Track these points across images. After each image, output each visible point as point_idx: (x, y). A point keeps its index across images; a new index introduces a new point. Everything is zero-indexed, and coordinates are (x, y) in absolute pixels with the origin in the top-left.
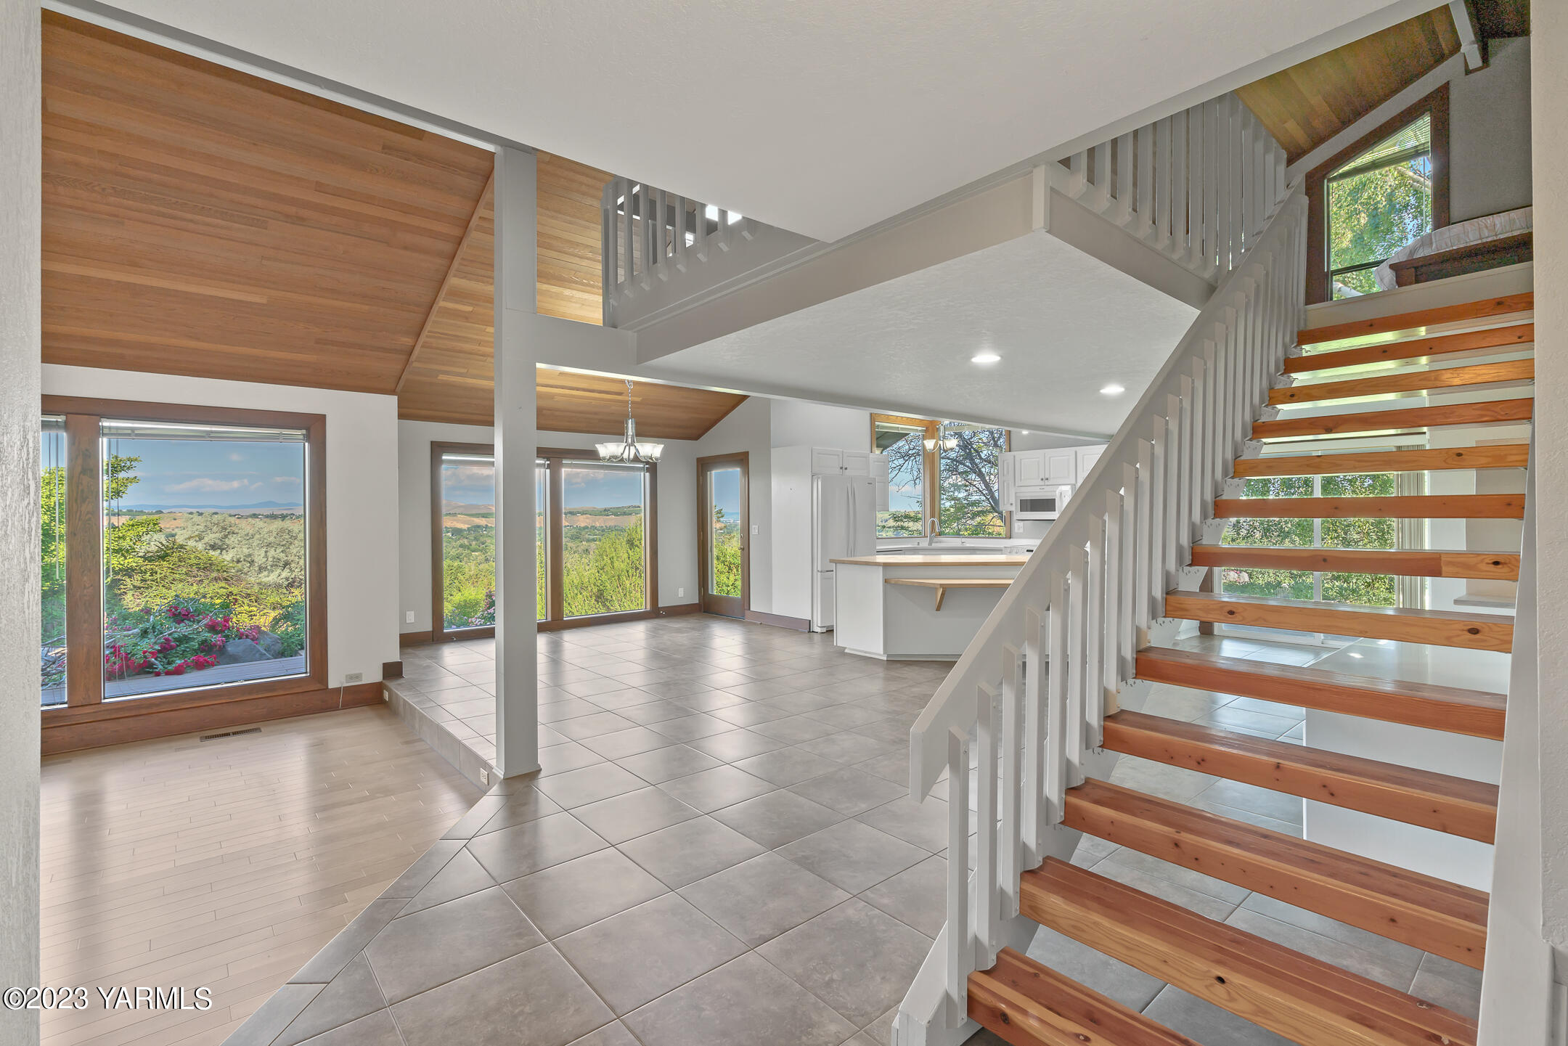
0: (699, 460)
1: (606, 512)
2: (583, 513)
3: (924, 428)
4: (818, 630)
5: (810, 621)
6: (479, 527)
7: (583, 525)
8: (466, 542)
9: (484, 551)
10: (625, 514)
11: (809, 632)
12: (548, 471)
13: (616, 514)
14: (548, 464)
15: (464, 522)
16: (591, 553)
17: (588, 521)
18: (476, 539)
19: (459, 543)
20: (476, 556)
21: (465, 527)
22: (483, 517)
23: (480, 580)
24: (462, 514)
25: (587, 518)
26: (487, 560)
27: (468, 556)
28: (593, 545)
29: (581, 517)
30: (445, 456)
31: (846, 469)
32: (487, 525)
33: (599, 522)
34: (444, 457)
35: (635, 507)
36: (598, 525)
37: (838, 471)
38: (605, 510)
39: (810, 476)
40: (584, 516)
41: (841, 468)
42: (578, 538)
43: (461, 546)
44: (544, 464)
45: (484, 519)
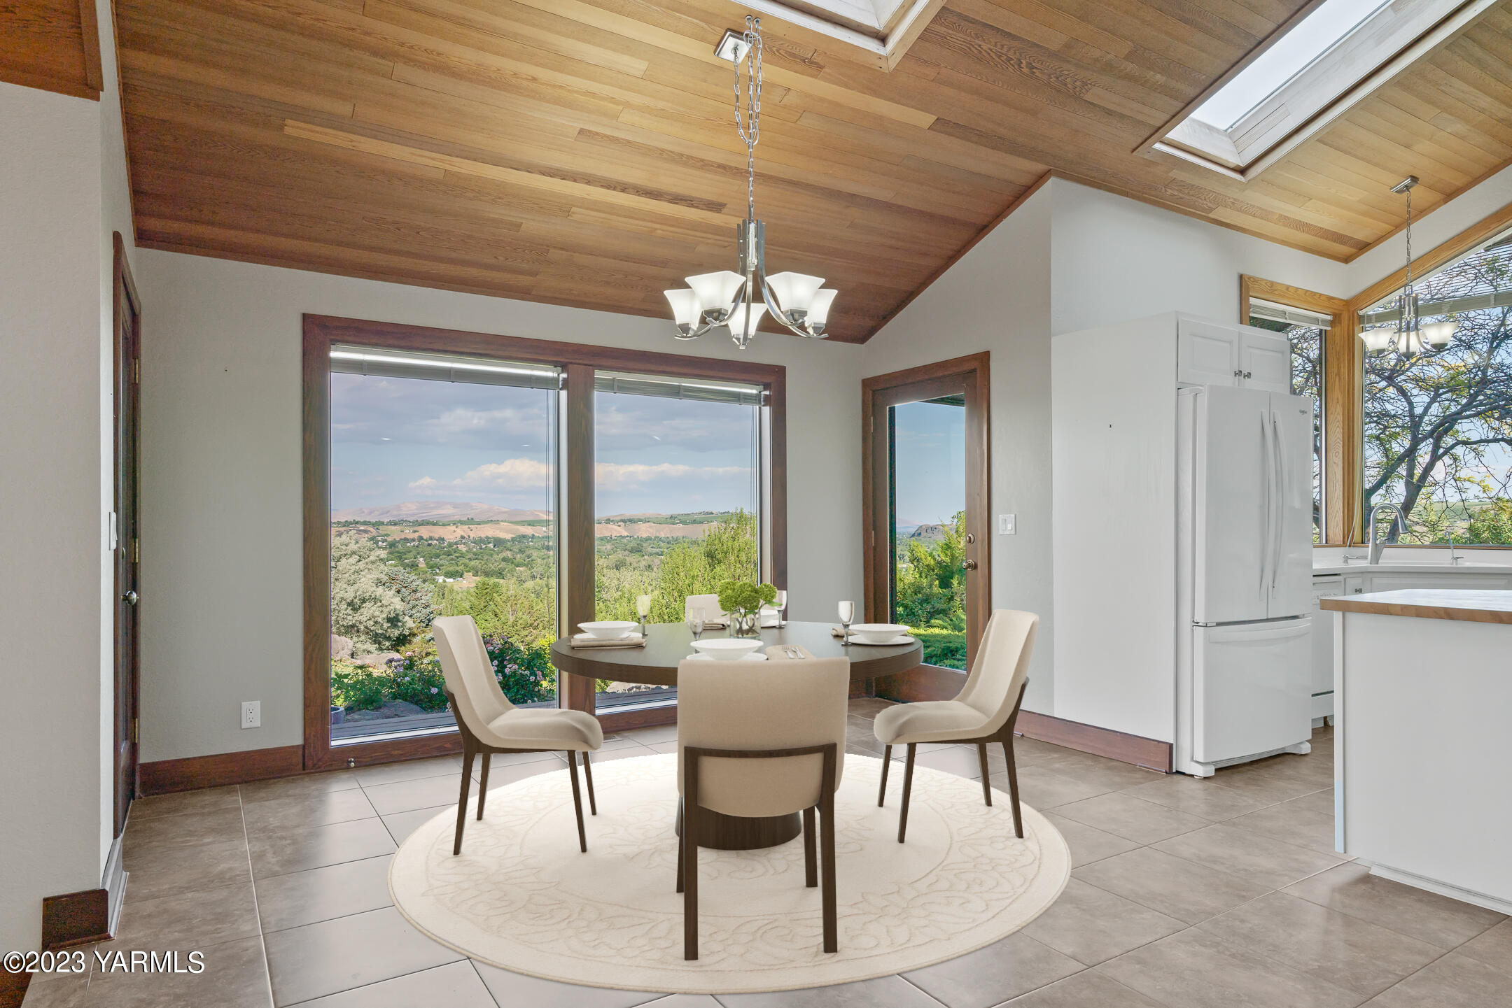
0: (867, 384)
1: (672, 519)
2: (646, 521)
3: (1329, 318)
4: (1199, 771)
5: (1171, 746)
6: (524, 537)
7: (645, 535)
8: (509, 554)
9: (529, 565)
10: (695, 522)
11: (1170, 772)
12: (564, 394)
13: (684, 523)
14: (564, 380)
15: (507, 531)
16: (655, 569)
17: (651, 530)
18: (521, 551)
19: (501, 556)
20: (521, 572)
21: (508, 536)
22: (529, 525)
23: (520, 601)
24: (505, 521)
25: (650, 527)
26: (533, 577)
27: (511, 572)
28: (657, 561)
29: (642, 526)
30: (336, 350)
31: (1249, 375)
32: (533, 535)
33: (665, 532)
34: (334, 354)
35: (707, 513)
36: (662, 535)
37: (1229, 381)
38: (671, 517)
39: (1174, 390)
40: (648, 524)
41: (1238, 373)
42: (638, 551)
43: (504, 560)
44: (557, 380)
45: (530, 527)
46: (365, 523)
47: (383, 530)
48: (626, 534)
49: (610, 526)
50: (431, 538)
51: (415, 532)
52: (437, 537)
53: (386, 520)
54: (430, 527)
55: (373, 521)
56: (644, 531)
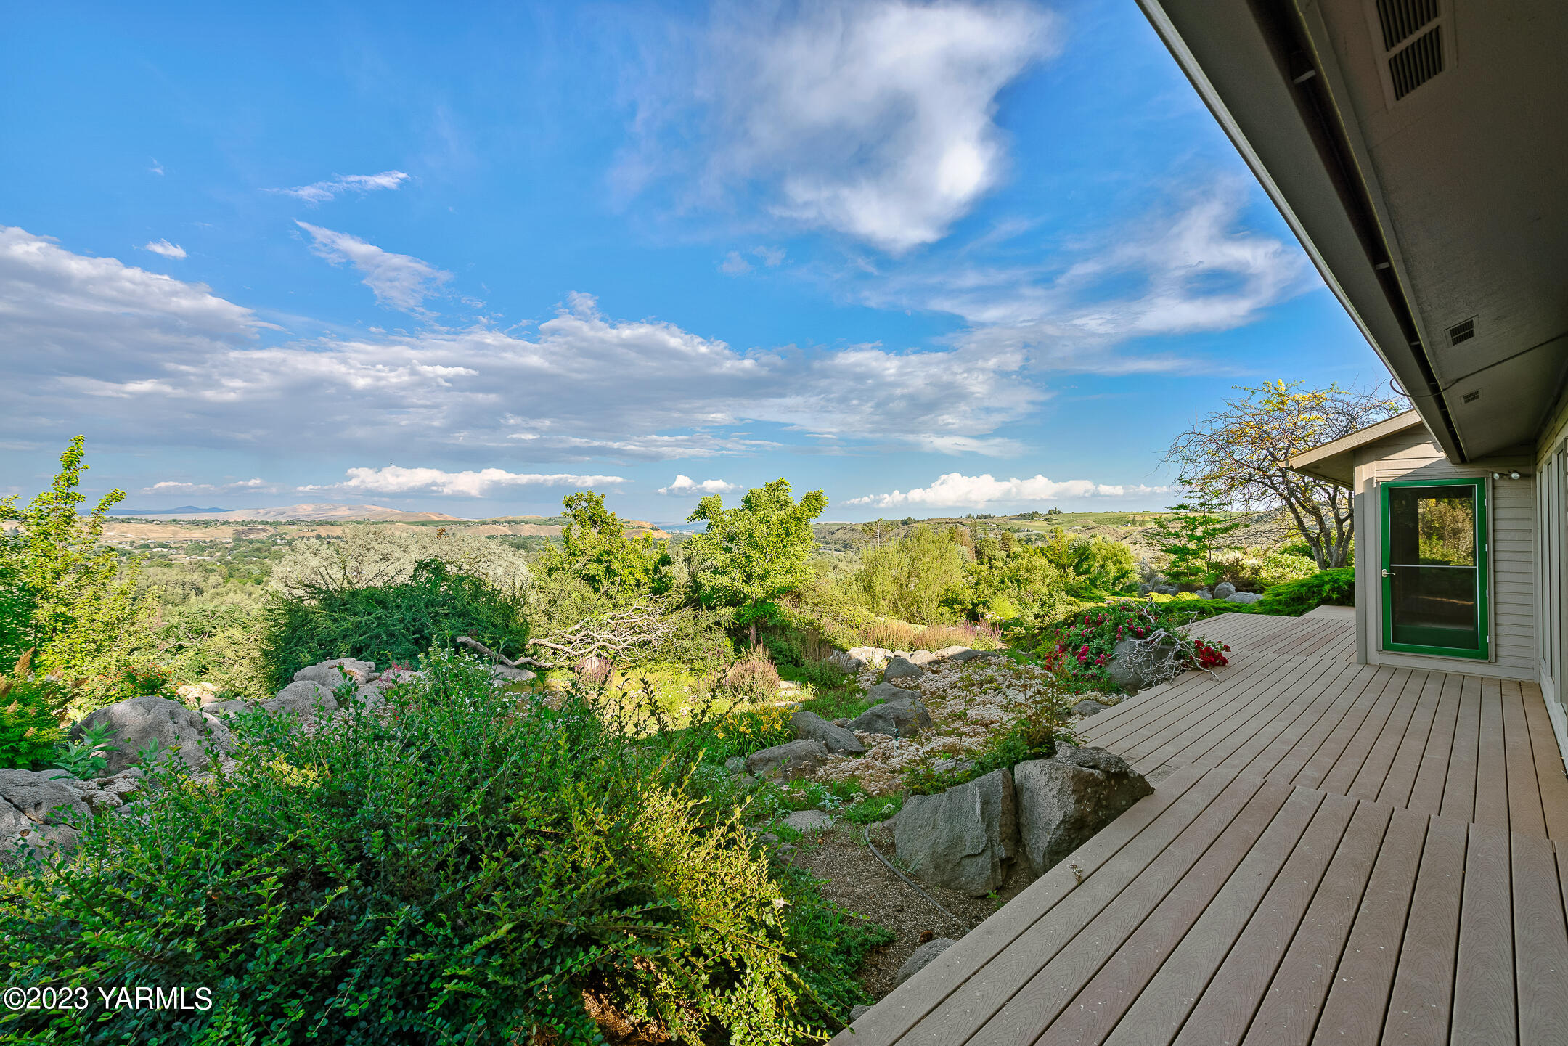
1: (551, 521)
7: (527, 534)
29: (525, 527)
33: (540, 531)
36: (542, 534)
40: (529, 525)
46: (262, 523)
47: (281, 529)
48: (510, 533)
49: (496, 526)
50: (329, 537)
51: (313, 531)
52: (335, 535)
53: (284, 521)
54: (329, 527)
55: (271, 520)
56: (526, 531)
